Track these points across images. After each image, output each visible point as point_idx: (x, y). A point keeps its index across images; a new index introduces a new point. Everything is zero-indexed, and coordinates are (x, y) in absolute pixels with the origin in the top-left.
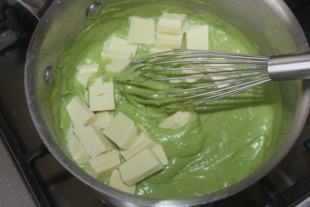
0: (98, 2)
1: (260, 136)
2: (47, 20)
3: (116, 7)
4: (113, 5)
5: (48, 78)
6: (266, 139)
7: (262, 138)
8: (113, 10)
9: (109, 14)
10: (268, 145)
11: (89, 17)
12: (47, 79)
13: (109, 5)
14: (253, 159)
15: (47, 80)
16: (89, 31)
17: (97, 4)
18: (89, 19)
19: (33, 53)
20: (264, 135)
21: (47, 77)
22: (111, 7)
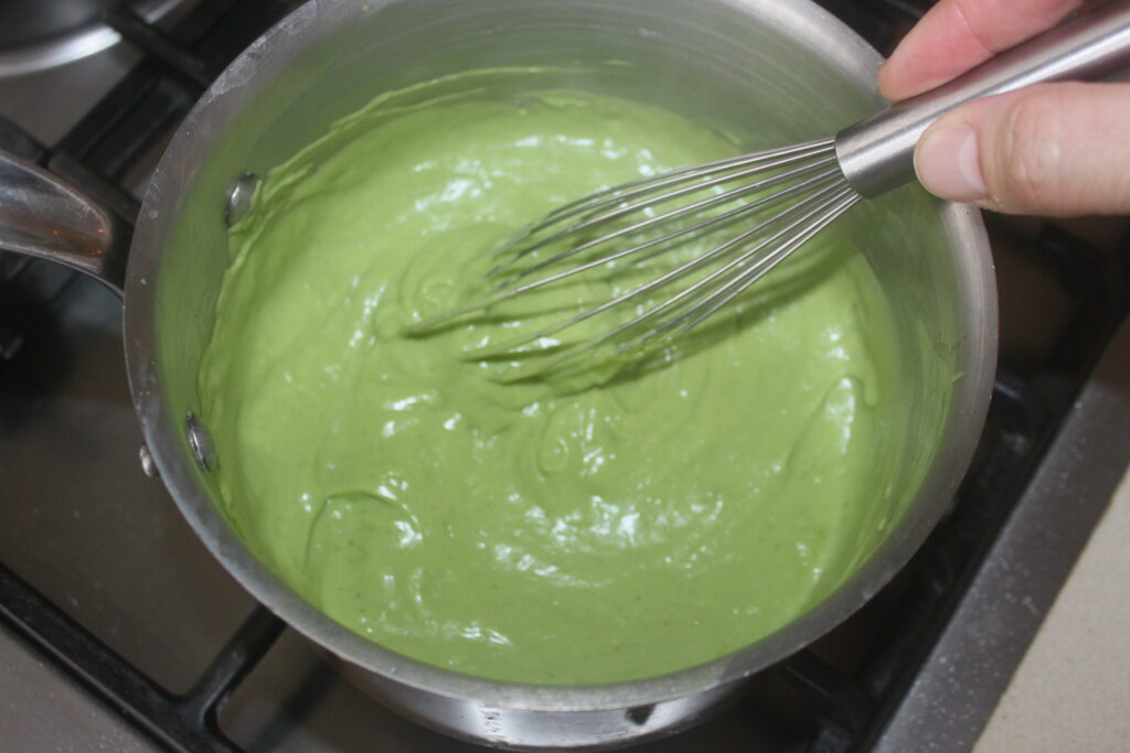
0: (248, 173)
1: (837, 383)
2: (143, 281)
3: (295, 168)
4: (287, 164)
5: (202, 452)
6: (859, 385)
7: (847, 383)
8: (289, 180)
9: (282, 196)
10: (871, 397)
11: (236, 227)
12: (201, 457)
13: (277, 170)
14: (844, 451)
15: (204, 460)
16: (243, 268)
17: (247, 180)
18: (234, 234)
19: (148, 393)
20: (849, 376)
21: (199, 452)
22: (284, 175)
